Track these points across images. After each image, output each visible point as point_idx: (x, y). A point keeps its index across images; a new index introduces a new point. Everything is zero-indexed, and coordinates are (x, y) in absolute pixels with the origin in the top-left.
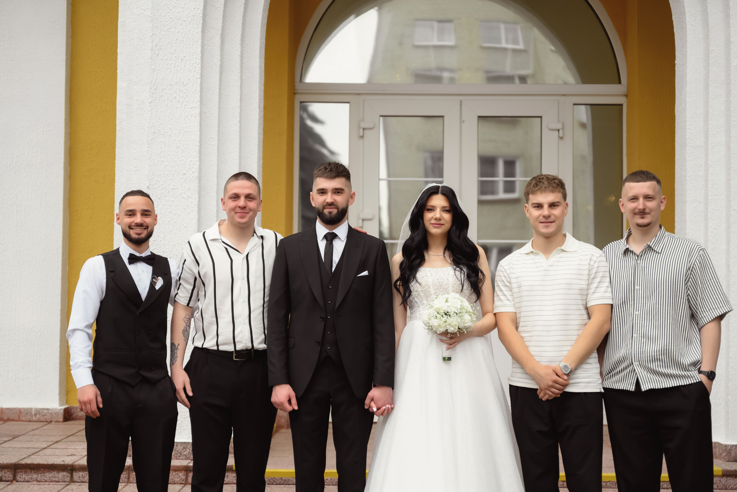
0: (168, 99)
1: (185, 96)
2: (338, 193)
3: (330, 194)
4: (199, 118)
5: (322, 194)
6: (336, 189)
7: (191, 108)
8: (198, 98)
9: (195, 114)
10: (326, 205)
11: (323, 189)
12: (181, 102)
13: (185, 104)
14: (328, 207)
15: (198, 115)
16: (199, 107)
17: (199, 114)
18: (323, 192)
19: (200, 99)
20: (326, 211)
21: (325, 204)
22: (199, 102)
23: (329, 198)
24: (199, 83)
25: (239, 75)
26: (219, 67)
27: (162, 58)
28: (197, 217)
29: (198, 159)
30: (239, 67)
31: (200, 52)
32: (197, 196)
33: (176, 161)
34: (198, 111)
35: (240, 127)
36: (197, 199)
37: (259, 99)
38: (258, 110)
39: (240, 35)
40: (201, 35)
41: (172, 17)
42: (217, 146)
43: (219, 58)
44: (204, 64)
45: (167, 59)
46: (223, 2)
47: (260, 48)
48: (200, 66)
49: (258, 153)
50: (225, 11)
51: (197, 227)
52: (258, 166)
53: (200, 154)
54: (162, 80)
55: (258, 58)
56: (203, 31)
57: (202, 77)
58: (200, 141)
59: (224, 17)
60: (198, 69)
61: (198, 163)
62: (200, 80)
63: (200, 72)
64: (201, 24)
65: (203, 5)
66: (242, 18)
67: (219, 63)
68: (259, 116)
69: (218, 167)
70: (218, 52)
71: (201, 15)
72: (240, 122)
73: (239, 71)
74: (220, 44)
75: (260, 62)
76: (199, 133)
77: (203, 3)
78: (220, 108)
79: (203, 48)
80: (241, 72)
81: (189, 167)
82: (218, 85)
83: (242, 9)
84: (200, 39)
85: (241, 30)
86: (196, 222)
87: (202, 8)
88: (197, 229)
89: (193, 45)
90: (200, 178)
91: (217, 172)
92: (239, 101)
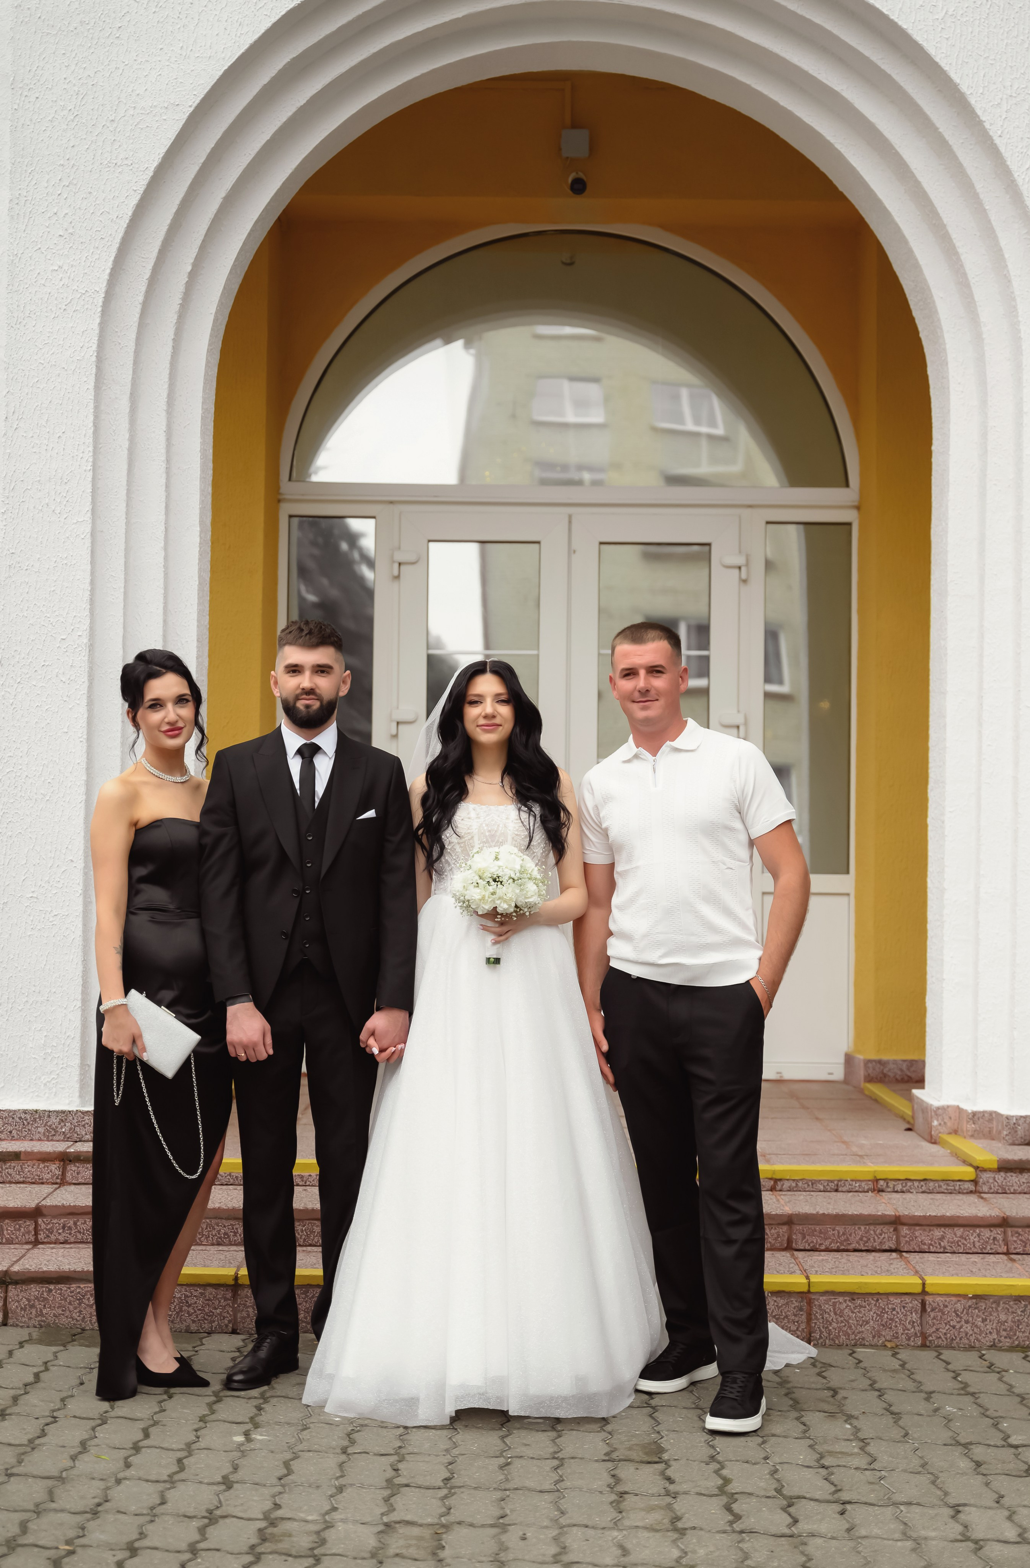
0: (34, 507)
1: (65, 503)
2: (323, 672)
3: (307, 673)
4: (90, 541)
5: (295, 674)
6: (319, 666)
7: (76, 523)
8: (88, 507)
9: (83, 533)
10: (302, 694)
11: (296, 666)
12: (57, 512)
13: (65, 516)
14: (304, 696)
15: (89, 536)
16: (90, 521)
17: (89, 534)
18: (294, 669)
19: (91, 507)
20: (300, 705)
21: (299, 691)
22: (90, 512)
23: (305, 681)
24: (90, 479)
25: (164, 465)
26: (126, 452)
27: (25, 435)
28: (86, 716)
29: (87, 613)
30: (163, 451)
31: (92, 424)
32: (86, 679)
33: (48, 616)
34: (88, 529)
35: (166, 558)
36: (86, 684)
37: (200, 509)
38: (198, 529)
39: (165, 395)
40: (93, 394)
41: (42, 362)
42: (122, 590)
43: (127, 436)
44: (100, 446)
45: (32, 437)
46: (133, 336)
47: (202, 419)
48: (91, 449)
49: (199, 604)
50: (137, 353)
51: (85, 733)
52: (198, 626)
53: (90, 605)
54: (24, 473)
55: (199, 435)
56: (98, 387)
57: (95, 468)
58: (92, 583)
59: (136, 363)
60: (89, 456)
61: (88, 621)
62: (91, 473)
63: (91, 460)
64: (94, 376)
65: (96, 342)
66: (168, 366)
67: (126, 444)
68: (201, 538)
69: (124, 628)
70: (124, 424)
71: (94, 359)
72: (166, 549)
73: (164, 458)
74: (128, 410)
75: (203, 443)
76: (89, 567)
77: (97, 338)
78: (128, 523)
79: (96, 417)
80: (168, 461)
81: (72, 627)
82: (124, 483)
83: (169, 350)
84: (92, 401)
85: (166, 386)
86: (85, 724)
87: (95, 347)
88: (85, 737)
89: (78, 412)
90: (91, 648)
91: (124, 637)
92: (163, 512)
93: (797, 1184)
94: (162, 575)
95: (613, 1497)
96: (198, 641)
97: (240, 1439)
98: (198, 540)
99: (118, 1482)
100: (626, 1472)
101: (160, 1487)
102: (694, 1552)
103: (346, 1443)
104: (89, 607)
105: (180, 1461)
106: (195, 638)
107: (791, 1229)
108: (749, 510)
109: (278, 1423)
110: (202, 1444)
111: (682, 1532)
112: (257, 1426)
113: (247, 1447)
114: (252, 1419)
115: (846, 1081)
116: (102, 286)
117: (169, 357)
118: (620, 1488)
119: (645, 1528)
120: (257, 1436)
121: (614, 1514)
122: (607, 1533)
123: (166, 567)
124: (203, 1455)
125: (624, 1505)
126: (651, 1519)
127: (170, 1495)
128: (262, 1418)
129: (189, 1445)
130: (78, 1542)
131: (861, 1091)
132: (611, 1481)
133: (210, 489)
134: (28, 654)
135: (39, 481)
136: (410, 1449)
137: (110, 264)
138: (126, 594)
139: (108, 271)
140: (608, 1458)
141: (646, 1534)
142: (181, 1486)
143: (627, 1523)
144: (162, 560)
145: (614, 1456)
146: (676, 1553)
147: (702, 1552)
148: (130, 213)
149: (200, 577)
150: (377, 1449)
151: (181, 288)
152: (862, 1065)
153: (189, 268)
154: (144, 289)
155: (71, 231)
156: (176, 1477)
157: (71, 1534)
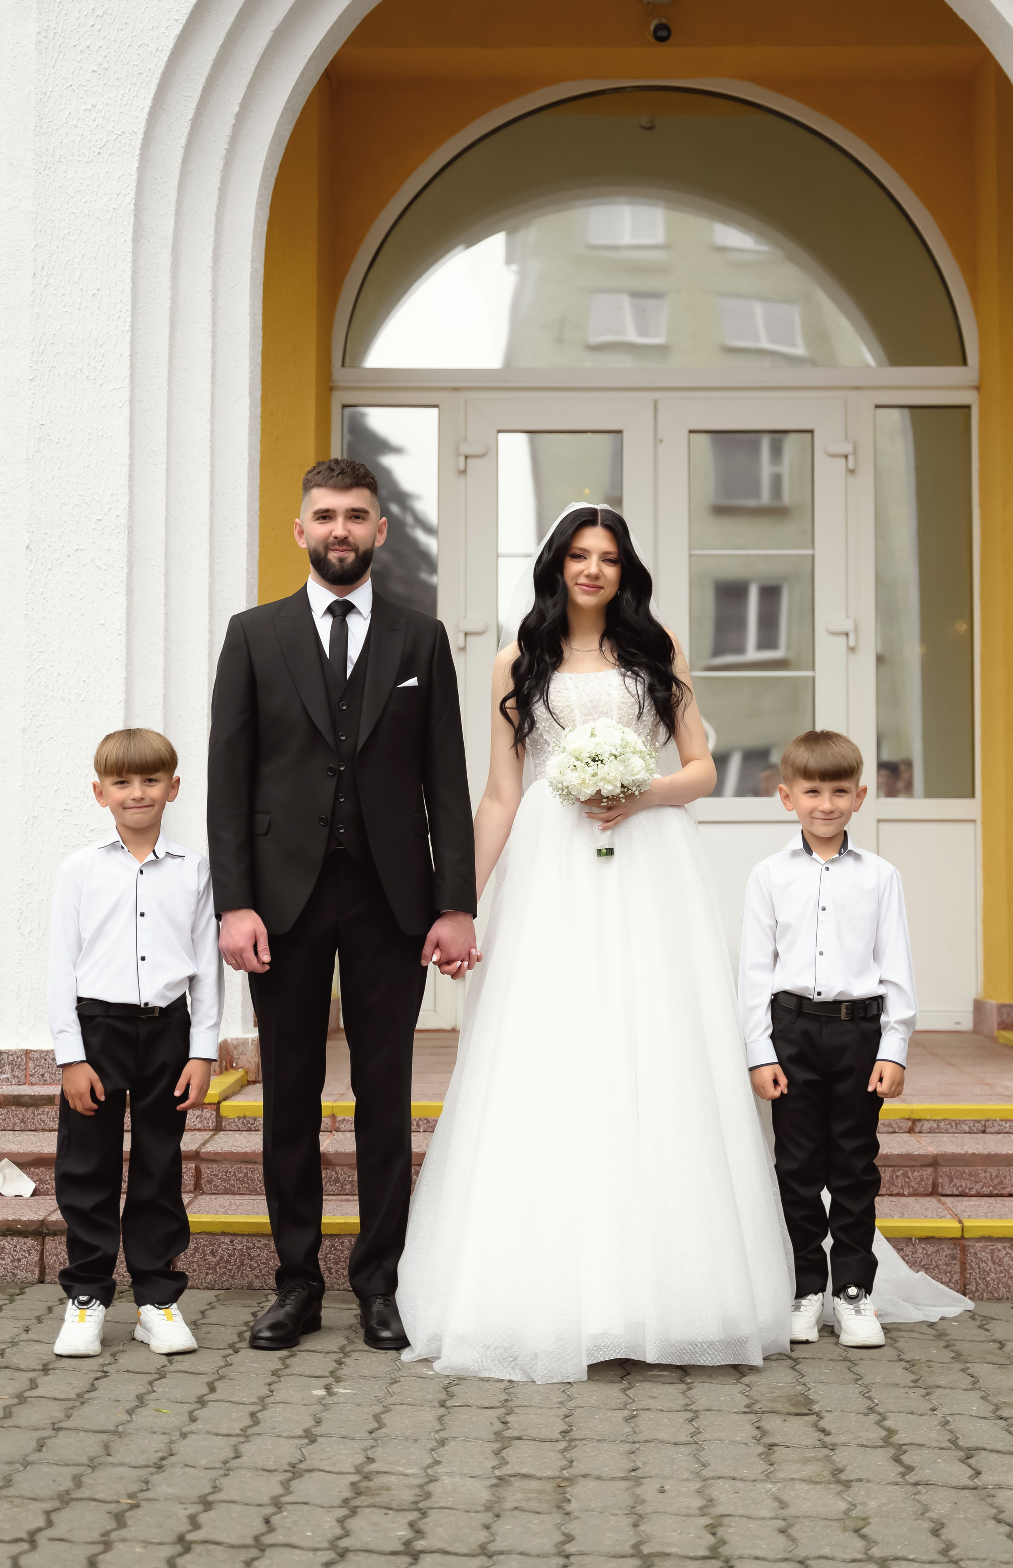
0: (66, 373)
1: (100, 368)
2: (357, 518)
3: (340, 520)
4: (128, 410)
5: (325, 521)
6: (353, 510)
7: (112, 390)
8: (126, 372)
9: (121, 402)
10: (334, 544)
11: (327, 510)
12: (92, 378)
13: (101, 383)
14: (337, 547)
15: (127, 404)
16: (128, 388)
17: (128, 402)
18: (325, 515)
19: (129, 372)
20: (333, 557)
21: (331, 540)
22: (128, 378)
23: (339, 527)
24: (128, 341)
25: (210, 328)
26: (168, 312)
27: (55, 293)
28: (125, 605)
29: (126, 490)
30: (209, 312)
31: (130, 280)
32: (125, 564)
33: (82, 494)
34: (126, 396)
35: (212, 432)
36: (125, 570)
37: (250, 378)
38: (248, 400)
39: (210, 250)
40: (131, 246)
41: (74, 211)
42: (164, 466)
43: (169, 294)
44: (139, 306)
45: (63, 295)
46: (175, 183)
47: (251, 278)
48: (129, 307)
49: (249, 485)
50: (179, 203)
51: (124, 624)
52: (248, 510)
53: (130, 481)
54: (54, 335)
55: (248, 296)
56: (136, 239)
57: (133, 329)
58: (131, 456)
59: (178, 213)
60: (126, 314)
61: (126, 499)
62: (129, 334)
63: (129, 319)
64: (132, 226)
65: (134, 188)
66: (214, 217)
67: (168, 304)
68: (251, 411)
69: (167, 508)
70: (166, 281)
71: (132, 207)
72: (212, 421)
73: (209, 320)
74: (169, 265)
75: (252, 306)
76: (128, 439)
77: (135, 184)
78: (170, 392)
79: (135, 272)
80: (214, 324)
81: (109, 507)
82: (166, 347)
83: (215, 200)
84: (130, 255)
85: (212, 240)
86: (124, 615)
87: (132, 194)
88: (124, 629)
89: (115, 266)
90: (131, 530)
91: (167, 519)
92: (209, 380)
93: (938, 1125)
94: (209, 450)
95: (761, 1449)
96: (248, 526)
97: (321, 1392)
98: (248, 413)
99: (184, 1436)
100: (772, 1424)
101: (233, 1441)
102: (864, 1504)
103: (443, 1396)
104: (128, 483)
105: (253, 1415)
106: (245, 522)
107: (936, 1171)
108: (855, 393)
109: (364, 1377)
110: (277, 1397)
111: (847, 1484)
112: (338, 1380)
113: (330, 1400)
114: (332, 1372)
115: (976, 1030)
116: (141, 126)
117: (215, 209)
118: (769, 1440)
119: (803, 1480)
120: (340, 1390)
121: (765, 1466)
122: (759, 1485)
123: (212, 441)
124: (279, 1408)
125: (773, 1458)
126: (808, 1471)
127: (244, 1449)
128: (344, 1372)
129: (262, 1399)
130: (141, 1495)
131: (995, 1040)
132: (757, 1433)
133: (260, 359)
134: (60, 537)
135: (71, 344)
136: (518, 1402)
137: (149, 102)
138: (168, 470)
139: (147, 110)
140: (750, 1409)
141: (805, 1486)
142: (257, 1440)
143: (780, 1475)
144: (208, 434)
145: (756, 1407)
146: (842, 1506)
147: (873, 1504)
148: (171, 45)
149: (250, 455)
150: (480, 1402)
151: (228, 131)
152: (995, 1010)
153: (236, 109)
154: (186, 131)
155: (105, 65)
156: (250, 1431)
157: (134, 1487)
